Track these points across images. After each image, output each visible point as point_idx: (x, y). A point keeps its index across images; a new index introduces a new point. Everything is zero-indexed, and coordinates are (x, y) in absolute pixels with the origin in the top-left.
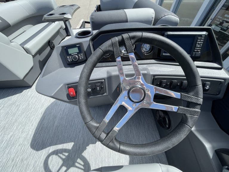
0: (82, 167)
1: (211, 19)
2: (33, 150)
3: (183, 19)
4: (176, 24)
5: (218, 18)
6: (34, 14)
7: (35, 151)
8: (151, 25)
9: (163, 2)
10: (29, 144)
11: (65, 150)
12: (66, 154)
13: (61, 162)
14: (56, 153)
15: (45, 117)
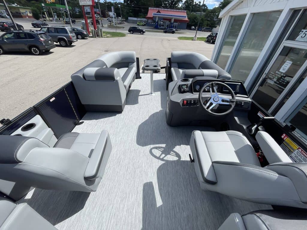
0: (175, 155)
1: (265, 74)
2: (140, 146)
3: (241, 71)
4: (230, 78)
5: (271, 74)
6: (120, 61)
7: (141, 147)
8: (216, 78)
9: (220, 54)
10: (136, 142)
11: (162, 147)
12: (163, 149)
13: (161, 153)
14: (156, 148)
15: (140, 130)
